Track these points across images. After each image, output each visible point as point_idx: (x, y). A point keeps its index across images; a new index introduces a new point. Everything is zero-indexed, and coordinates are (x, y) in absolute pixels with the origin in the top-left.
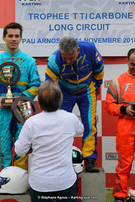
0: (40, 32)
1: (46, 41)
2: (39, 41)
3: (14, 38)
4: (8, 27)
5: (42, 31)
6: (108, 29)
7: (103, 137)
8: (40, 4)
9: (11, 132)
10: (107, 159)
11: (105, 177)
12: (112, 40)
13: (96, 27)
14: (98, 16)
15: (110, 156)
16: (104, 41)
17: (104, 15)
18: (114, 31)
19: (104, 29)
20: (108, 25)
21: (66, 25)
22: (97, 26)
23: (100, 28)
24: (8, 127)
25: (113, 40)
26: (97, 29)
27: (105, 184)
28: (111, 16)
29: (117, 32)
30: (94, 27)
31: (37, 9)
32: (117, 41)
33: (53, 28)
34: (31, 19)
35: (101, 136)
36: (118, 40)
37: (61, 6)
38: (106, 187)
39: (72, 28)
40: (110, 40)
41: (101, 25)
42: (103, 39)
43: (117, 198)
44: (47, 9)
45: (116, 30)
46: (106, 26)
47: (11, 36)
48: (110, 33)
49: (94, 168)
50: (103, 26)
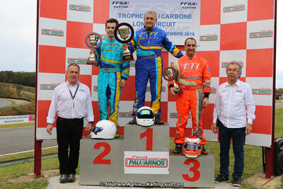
3: (111, 29)
4: (108, 22)
6: (174, 26)
8: (127, 7)
9: (107, 96)
10: (171, 117)
11: (169, 129)
14: (167, 17)
15: (173, 116)
16: (171, 34)
17: (172, 16)
18: (178, 27)
19: (171, 26)
20: (174, 23)
22: (166, 23)
23: (168, 25)
24: (105, 92)
26: (166, 26)
28: (177, 16)
30: (164, 24)
31: (124, 11)
33: (135, 24)
34: (120, 17)
36: (181, 34)
37: (142, 9)
38: (170, 136)
40: (175, 34)
41: (169, 23)
43: (177, 144)
44: (131, 10)
45: (180, 27)
46: (172, 24)
47: (109, 28)
48: (175, 29)
49: (162, 121)
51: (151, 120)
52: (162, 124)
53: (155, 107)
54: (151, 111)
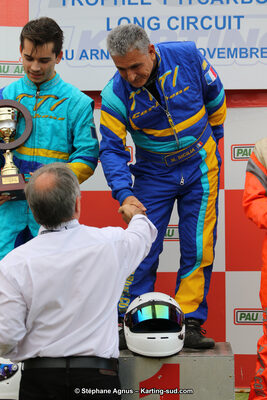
0: (86, 34)
1: (99, 55)
2: (83, 55)
5: (90, 32)
6: (239, 28)
7: (227, 273)
10: (237, 322)
11: (233, 362)
12: (249, 52)
13: (213, 22)
15: (245, 317)
16: (231, 53)
18: (254, 33)
19: (230, 28)
20: (239, 18)
21: (143, 19)
22: (214, 19)
23: (220, 25)
25: (251, 53)
26: (214, 27)
27: (233, 380)
29: (261, 35)
30: (207, 23)
32: (259, 54)
34: (64, 4)
35: (223, 270)
36: (263, 52)
39: (158, 25)
40: (244, 53)
41: (224, 18)
42: (229, 49)
45: (257, 31)
46: (234, 22)
48: (243, 37)
50: (227, 20)
51: (173, 337)
52: (209, 347)
53: (189, 291)
54: (172, 309)
